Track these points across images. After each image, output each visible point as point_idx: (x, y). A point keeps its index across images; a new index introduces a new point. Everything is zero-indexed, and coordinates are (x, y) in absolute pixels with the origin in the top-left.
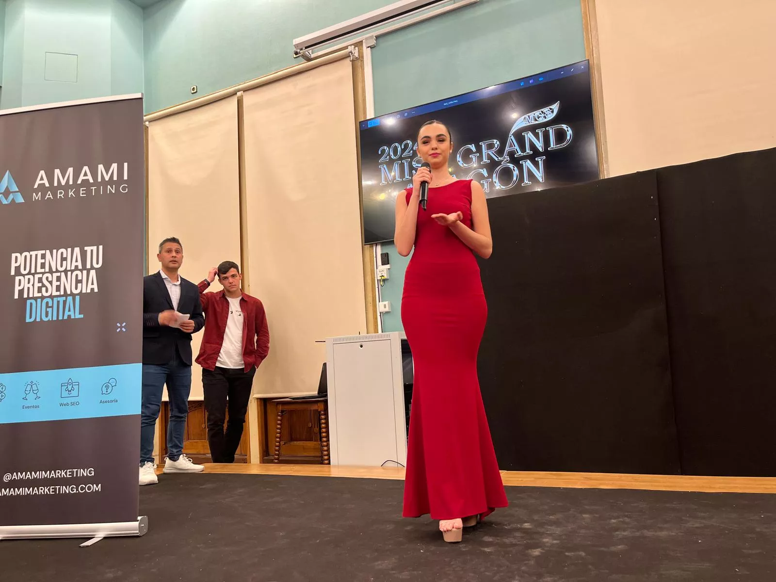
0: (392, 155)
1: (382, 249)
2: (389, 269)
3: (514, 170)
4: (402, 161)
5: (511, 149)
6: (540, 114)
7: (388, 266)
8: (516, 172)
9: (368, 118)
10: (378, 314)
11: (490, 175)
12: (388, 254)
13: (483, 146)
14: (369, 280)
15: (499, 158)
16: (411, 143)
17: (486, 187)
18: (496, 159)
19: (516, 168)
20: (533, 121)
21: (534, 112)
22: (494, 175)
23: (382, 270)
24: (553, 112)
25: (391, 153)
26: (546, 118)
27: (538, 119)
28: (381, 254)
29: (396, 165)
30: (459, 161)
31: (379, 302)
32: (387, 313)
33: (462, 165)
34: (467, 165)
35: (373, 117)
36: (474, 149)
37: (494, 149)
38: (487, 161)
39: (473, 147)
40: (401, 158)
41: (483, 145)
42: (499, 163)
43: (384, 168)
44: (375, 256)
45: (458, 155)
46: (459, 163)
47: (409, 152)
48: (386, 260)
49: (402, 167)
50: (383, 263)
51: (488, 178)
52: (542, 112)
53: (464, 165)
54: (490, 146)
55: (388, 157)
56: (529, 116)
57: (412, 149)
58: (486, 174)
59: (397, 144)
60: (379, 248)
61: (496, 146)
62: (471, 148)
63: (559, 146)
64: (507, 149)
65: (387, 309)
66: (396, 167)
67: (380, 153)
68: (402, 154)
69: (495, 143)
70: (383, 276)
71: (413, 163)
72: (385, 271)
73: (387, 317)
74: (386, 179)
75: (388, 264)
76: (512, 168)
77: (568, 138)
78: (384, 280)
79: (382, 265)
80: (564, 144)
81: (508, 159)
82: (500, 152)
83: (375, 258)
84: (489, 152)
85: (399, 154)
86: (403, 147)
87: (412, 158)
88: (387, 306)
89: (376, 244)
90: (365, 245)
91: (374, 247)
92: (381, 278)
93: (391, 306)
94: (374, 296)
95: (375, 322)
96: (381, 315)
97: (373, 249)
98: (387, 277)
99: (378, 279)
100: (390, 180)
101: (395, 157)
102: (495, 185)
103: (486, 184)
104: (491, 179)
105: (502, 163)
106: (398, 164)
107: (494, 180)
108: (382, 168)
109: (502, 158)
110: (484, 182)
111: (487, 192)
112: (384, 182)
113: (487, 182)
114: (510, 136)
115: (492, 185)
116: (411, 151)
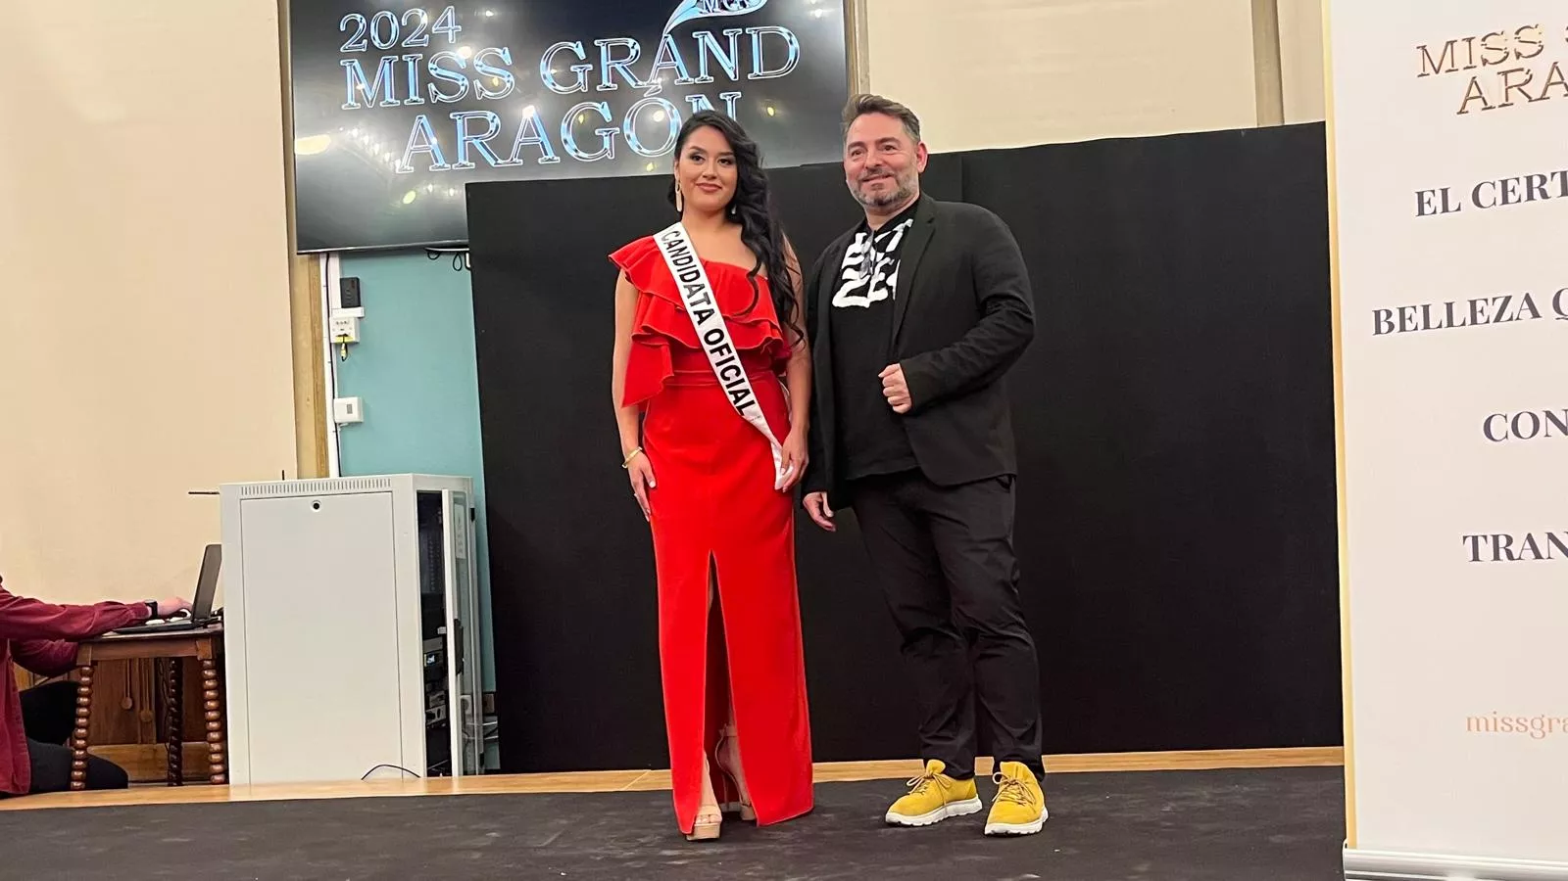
0: (377, 38)
1: (342, 271)
2: (359, 318)
4: (400, 58)
7: (358, 312)
10: (331, 428)
11: (617, 121)
12: (358, 279)
13: (603, 49)
14: (306, 344)
15: (640, 83)
17: (606, 145)
20: (717, 9)
22: (627, 121)
23: (343, 321)
25: (374, 33)
26: (745, 6)
29: (387, 65)
31: (334, 398)
32: (351, 424)
33: (551, 87)
34: (562, 88)
37: (628, 59)
40: (398, 50)
43: (353, 68)
44: (323, 283)
48: (351, 294)
49: (401, 72)
50: (346, 304)
54: (620, 53)
55: (365, 41)
58: (608, 117)
60: (335, 263)
61: (633, 53)
63: (772, 74)
65: (355, 417)
66: (386, 68)
67: (343, 28)
68: (400, 42)
70: (346, 335)
71: (430, 65)
72: (352, 324)
73: (351, 435)
75: (359, 305)
77: (792, 58)
78: (349, 345)
79: (343, 307)
80: (782, 71)
83: (324, 290)
85: (393, 36)
86: (404, 22)
87: (427, 52)
88: (355, 409)
89: (325, 255)
90: (298, 254)
91: (323, 262)
92: (340, 340)
93: (364, 408)
94: (319, 383)
95: (321, 450)
96: (339, 430)
97: (319, 265)
98: (356, 338)
99: (332, 341)
100: (370, 99)
101: (382, 45)
102: (629, 143)
103: (608, 138)
104: (618, 129)
105: (645, 95)
106: (390, 62)
107: (626, 132)
108: (348, 68)
109: (645, 83)
110: (605, 133)
111: (609, 157)
112: (353, 103)
113: (611, 135)
114: (664, 35)
115: (621, 142)
116: (426, 36)
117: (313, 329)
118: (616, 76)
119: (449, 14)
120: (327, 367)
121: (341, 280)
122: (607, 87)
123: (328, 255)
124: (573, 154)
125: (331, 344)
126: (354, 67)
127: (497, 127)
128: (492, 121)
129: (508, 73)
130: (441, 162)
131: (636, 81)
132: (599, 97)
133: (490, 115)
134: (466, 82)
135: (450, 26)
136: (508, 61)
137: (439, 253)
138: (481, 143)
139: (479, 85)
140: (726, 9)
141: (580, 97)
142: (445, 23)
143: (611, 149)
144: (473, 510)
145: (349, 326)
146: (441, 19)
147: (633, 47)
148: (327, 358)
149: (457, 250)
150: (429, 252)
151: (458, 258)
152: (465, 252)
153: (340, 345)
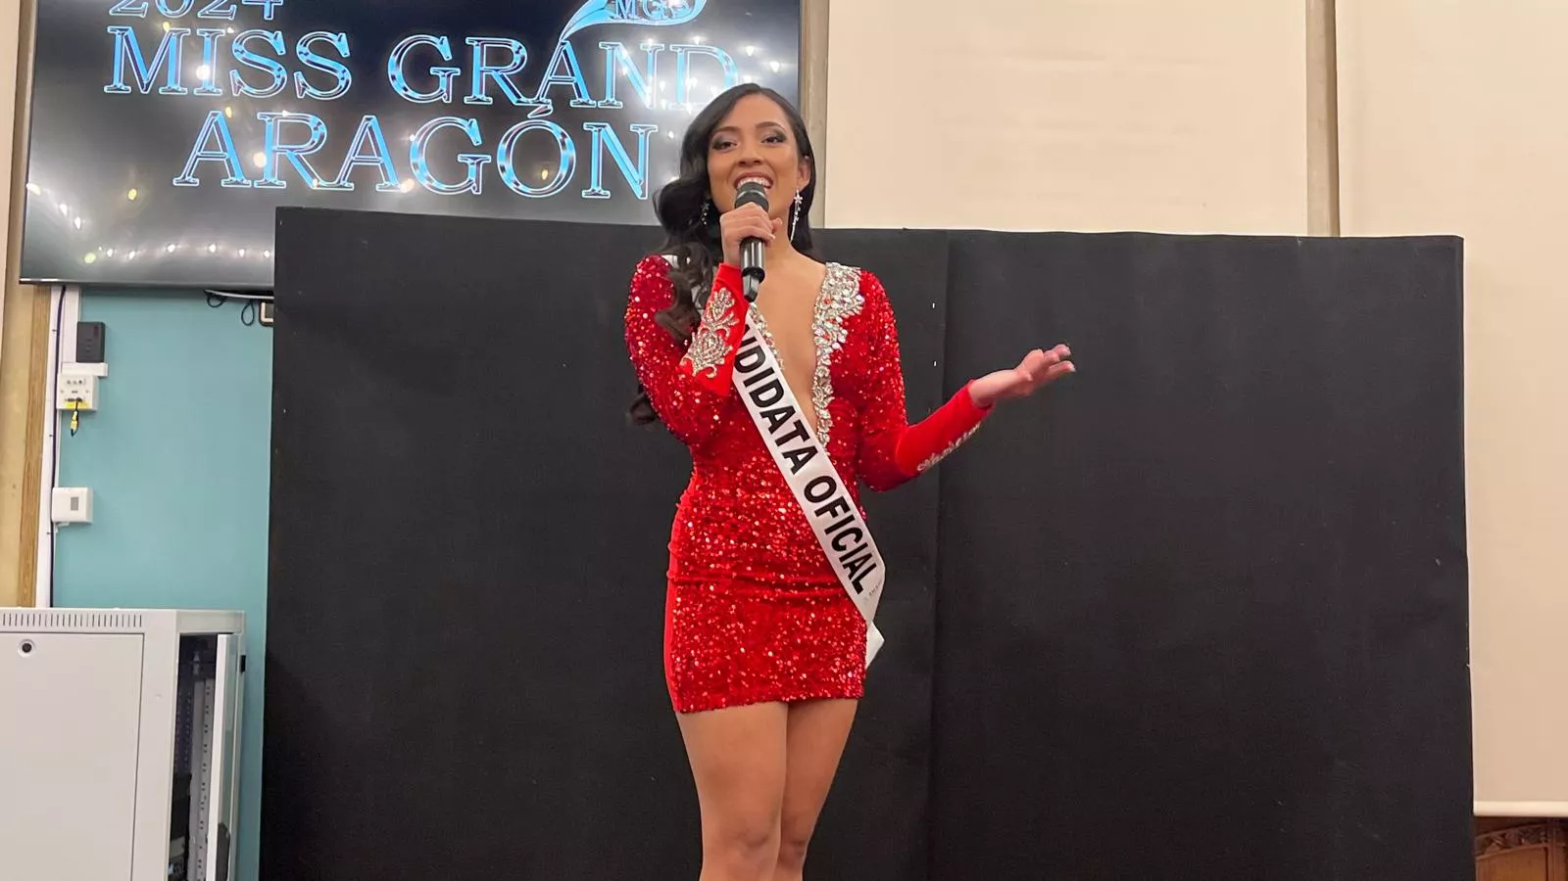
1: (83, 311)
2: (100, 378)
3: (563, 144)
4: (194, 32)
5: (563, 80)
7: (100, 369)
8: (568, 153)
10: (44, 528)
11: (489, 145)
12: (102, 326)
13: (477, 50)
14: (18, 408)
15: (523, 99)
17: (472, 176)
18: (514, 100)
19: (568, 140)
20: (634, 15)
22: (502, 147)
23: (77, 380)
26: (672, 17)
27: (647, 13)
28: (80, 325)
29: (173, 36)
30: (394, 78)
31: (53, 486)
32: (75, 525)
33: (402, 93)
34: (417, 95)
36: (447, 54)
37: (509, 67)
38: (482, 96)
39: (443, 46)
41: (478, 46)
42: (522, 113)
44: (53, 325)
45: (393, 59)
46: (393, 83)
47: (226, 6)
48: (92, 344)
49: (192, 47)
50: (83, 356)
51: (481, 150)
53: (410, 92)
54: (499, 57)
55: (145, 4)
58: (476, 139)
60: (72, 301)
61: (517, 59)
62: (438, 46)
64: (549, 76)
65: (81, 515)
66: (171, 40)
68: (195, 11)
69: (513, 49)
70: (79, 400)
71: (236, 45)
72: (90, 385)
73: (71, 542)
74: (128, 79)
75: (102, 360)
76: (559, 138)
78: (82, 414)
79: (77, 361)
81: (550, 107)
82: (528, 80)
83: (52, 337)
84: (493, 73)
85: (186, 2)
87: (233, 26)
88: (83, 505)
89: (60, 288)
90: (21, 283)
91: (54, 296)
92: (73, 406)
93: (96, 503)
94: (33, 465)
95: (27, 558)
96: (56, 531)
97: (49, 300)
98: (94, 405)
99: (58, 407)
100: (145, 82)
101: (169, 8)
102: (503, 176)
103: (475, 166)
104: (489, 157)
105: (529, 116)
106: (179, 37)
107: (499, 163)
108: (118, 38)
109: (530, 100)
110: (470, 161)
111: (474, 192)
112: (120, 85)
113: (479, 163)
114: (561, 41)
115: (491, 173)
116: (234, 6)
117: (31, 389)
118: (492, 89)
120: (48, 442)
121: (79, 323)
122: (479, 100)
123: (64, 288)
124: (425, 184)
125: (55, 411)
126: (126, 38)
127: (322, 137)
128: (316, 129)
129: (344, 68)
130: (239, 176)
131: (519, 97)
132: (468, 112)
133: (313, 120)
134: (284, 74)
136: (344, 50)
137: (223, 299)
138: (298, 157)
139: (302, 80)
140: (645, 16)
141: (440, 109)
143: (477, 182)
144: (243, 658)
145: (85, 388)
148: (48, 429)
149: (250, 295)
150: (210, 296)
151: (250, 307)
152: (262, 301)
153: (69, 412)
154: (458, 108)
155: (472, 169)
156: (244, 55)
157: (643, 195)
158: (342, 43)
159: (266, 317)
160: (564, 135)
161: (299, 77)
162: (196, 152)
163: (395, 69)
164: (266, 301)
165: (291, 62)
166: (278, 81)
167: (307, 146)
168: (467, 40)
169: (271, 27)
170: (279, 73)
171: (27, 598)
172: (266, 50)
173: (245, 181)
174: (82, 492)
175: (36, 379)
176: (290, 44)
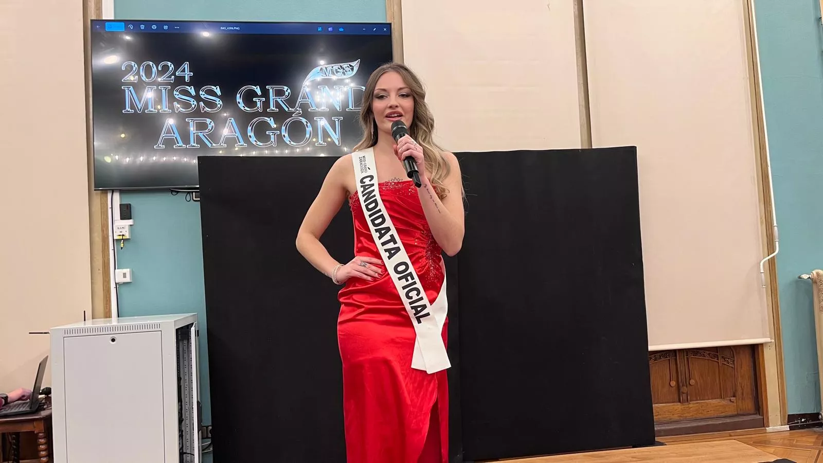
0: (144, 75)
1: (122, 200)
2: (131, 225)
3: (307, 125)
4: (158, 87)
5: (305, 101)
6: (339, 68)
7: (130, 222)
8: (309, 129)
9: (104, 19)
10: (113, 285)
11: (278, 127)
12: (130, 205)
13: (271, 91)
14: (98, 239)
15: (290, 109)
16: (172, 66)
17: (272, 140)
18: (287, 109)
19: (309, 124)
20: (330, 74)
21: (333, 65)
22: (283, 128)
23: (122, 227)
24: (352, 69)
25: (142, 73)
26: (345, 74)
27: (335, 72)
29: (150, 91)
30: (239, 103)
31: (115, 269)
32: (124, 283)
33: (243, 108)
34: (249, 109)
35: (112, 18)
36: (259, 92)
37: (284, 97)
38: (274, 108)
40: (156, 83)
41: (271, 89)
42: (290, 114)
44: (110, 206)
45: (238, 96)
46: (239, 105)
47: (170, 77)
48: (126, 213)
49: (158, 95)
50: (123, 217)
51: (275, 129)
52: (341, 66)
53: (246, 108)
54: (279, 93)
55: (137, 78)
56: (326, 68)
57: (174, 74)
58: (273, 125)
59: (151, 63)
60: (117, 196)
61: (287, 94)
62: (256, 90)
63: (358, 109)
64: (299, 100)
65: (128, 279)
67: (124, 69)
68: (158, 79)
69: (285, 90)
70: (123, 235)
71: (175, 92)
72: (127, 229)
73: (124, 290)
74: (132, 107)
75: (131, 219)
76: (305, 123)
78: (125, 240)
79: (121, 219)
81: (301, 112)
82: (291, 102)
83: (110, 210)
84: (278, 99)
85: (153, 76)
86: (160, 68)
87: (174, 86)
88: (128, 275)
89: (111, 191)
90: (95, 190)
91: (109, 195)
92: (121, 237)
93: (133, 274)
94: (106, 261)
95: (107, 297)
96: (118, 286)
97: (107, 197)
98: (129, 236)
99: (115, 238)
100: (139, 108)
101: (147, 80)
102: (284, 139)
104: (279, 132)
105: (293, 116)
106: (152, 89)
107: (283, 133)
108: (127, 91)
109: (293, 109)
110: (272, 133)
111: (274, 145)
112: (129, 110)
113: (275, 135)
114: (303, 86)
115: (280, 138)
116: (173, 77)
117: (103, 231)
118: (278, 105)
119: (186, 66)
120: (111, 253)
121: (120, 205)
122: (273, 110)
123: (113, 191)
124: (254, 143)
125: (114, 239)
126: (130, 91)
127: (212, 127)
128: (210, 124)
129: (219, 100)
130: (181, 144)
132: (269, 115)
133: (208, 121)
134: (195, 103)
135: (186, 72)
136: (219, 93)
137: (178, 192)
138: (204, 135)
140: (335, 75)
141: (258, 114)
142: (184, 71)
143: (275, 141)
144: (198, 331)
145: (125, 230)
146: (181, 69)
147: (287, 91)
148: (111, 247)
149: (189, 191)
150: (172, 191)
151: (188, 195)
152: (193, 192)
153: (121, 240)
154: (265, 113)
155: (272, 137)
156: (179, 96)
157: (339, 144)
158: (218, 90)
159: (195, 198)
160: (306, 122)
161: (202, 104)
162: (162, 135)
163: (239, 99)
164: (195, 192)
165: (198, 98)
166: (193, 106)
167: (207, 131)
168: (267, 87)
169: (189, 84)
170: (193, 103)
171: (108, 315)
172: (187, 93)
173: (183, 146)
174: (127, 271)
175: (104, 227)
176: (197, 91)
